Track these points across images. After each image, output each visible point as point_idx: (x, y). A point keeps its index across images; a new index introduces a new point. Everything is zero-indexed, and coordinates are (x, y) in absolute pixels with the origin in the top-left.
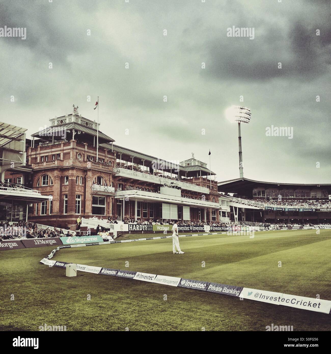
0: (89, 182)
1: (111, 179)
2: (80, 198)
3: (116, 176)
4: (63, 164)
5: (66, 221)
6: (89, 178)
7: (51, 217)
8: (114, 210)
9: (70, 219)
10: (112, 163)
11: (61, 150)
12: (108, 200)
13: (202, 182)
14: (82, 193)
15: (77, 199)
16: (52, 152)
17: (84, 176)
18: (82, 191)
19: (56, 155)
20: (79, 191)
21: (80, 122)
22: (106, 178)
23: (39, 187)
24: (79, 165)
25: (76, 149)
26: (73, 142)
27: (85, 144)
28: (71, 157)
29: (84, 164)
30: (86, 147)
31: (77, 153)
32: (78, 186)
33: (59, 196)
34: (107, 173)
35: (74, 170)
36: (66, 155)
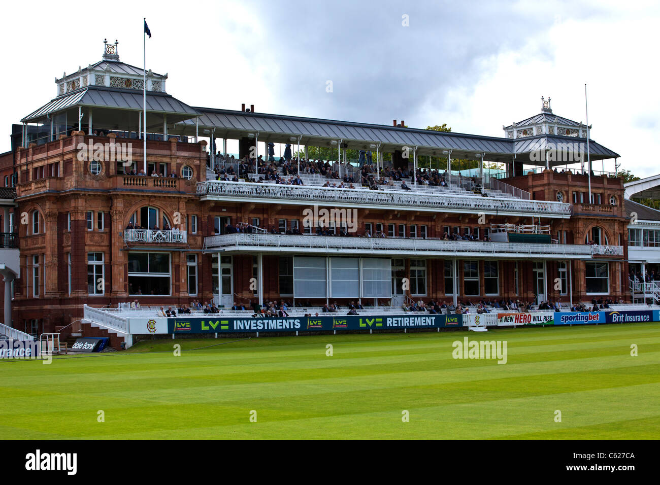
0: (116, 222)
1: (183, 211)
2: (101, 260)
3: (201, 201)
4: (63, 186)
6: (116, 213)
8: (202, 282)
9: (75, 305)
10: (195, 170)
12: (177, 261)
14: (104, 249)
15: (94, 262)
16: (48, 158)
17: (107, 210)
18: (104, 244)
19: (55, 165)
20: (94, 243)
21: (107, 83)
22: (168, 210)
24: (91, 186)
26: (77, 135)
28: (73, 170)
29: (108, 181)
33: (55, 257)
34: (169, 197)
35: (80, 200)
36: (68, 164)
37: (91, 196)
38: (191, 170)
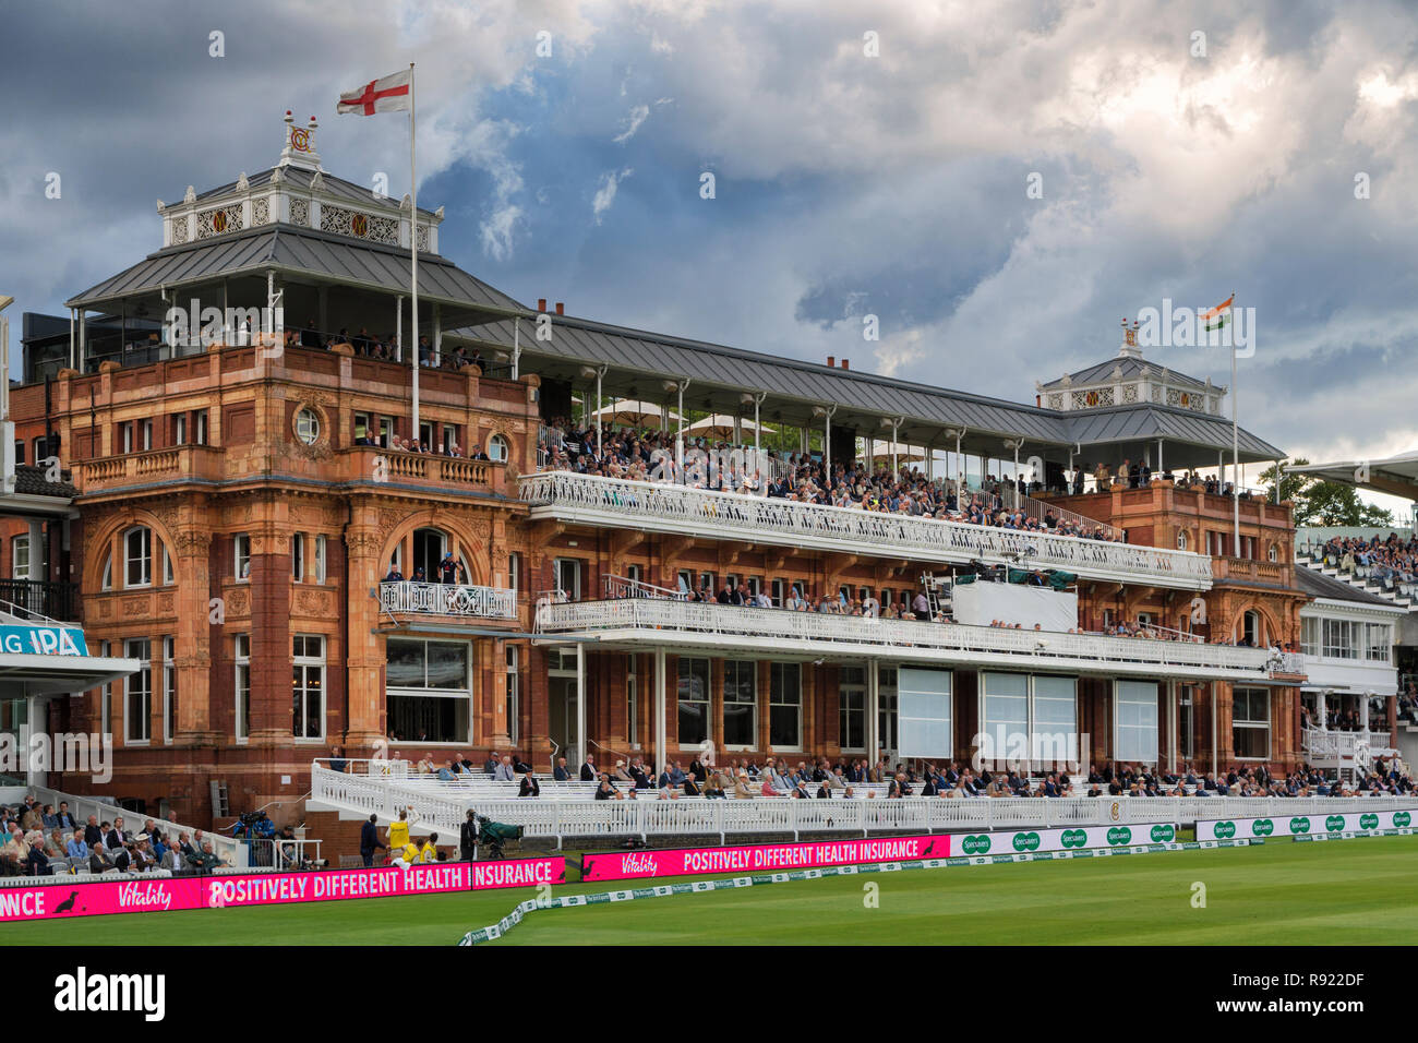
0: (363, 564)
1: (501, 542)
2: (319, 655)
3: (535, 521)
4: (222, 471)
5: (243, 780)
6: (363, 541)
7: (174, 754)
8: (530, 714)
9: (264, 766)
10: (515, 445)
11: (208, 392)
12: (487, 660)
13: (1165, 513)
14: (330, 628)
15: (304, 661)
16: (167, 399)
17: (334, 532)
18: (327, 615)
19: (188, 418)
20: (307, 613)
21: (314, 221)
22: (471, 538)
23: (108, 594)
24: (299, 468)
25: (286, 383)
27: (338, 348)
28: (258, 429)
29: (338, 461)
30: (346, 367)
31: (290, 405)
32: (307, 585)
33: (204, 645)
34: (475, 507)
35: (277, 505)
36: (237, 416)
37: (303, 496)
38: (505, 445)
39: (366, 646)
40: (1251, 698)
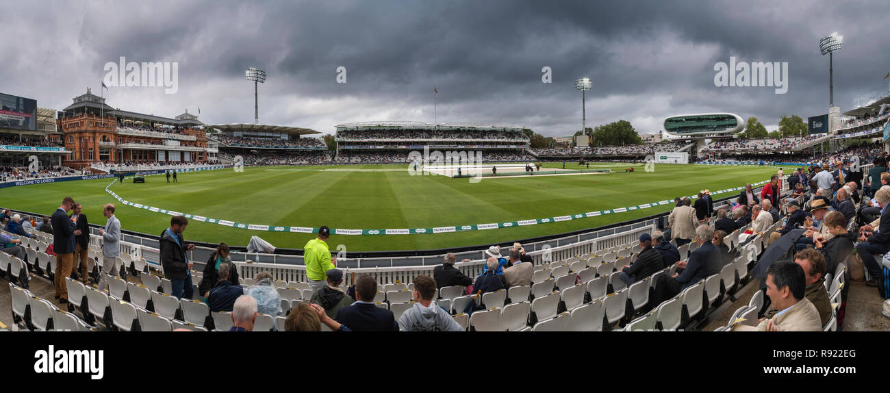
0: (97, 140)
1: (113, 137)
3: (117, 134)
4: (81, 129)
7: (75, 162)
8: (116, 156)
10: (114, 125)
11: (79, 120)
16: (74, 121)
20: (90, 145)
21: (91, 100)
23: (68, 144)
24: (89, 129)
26: (86, 114)
27: (94, 115)
28: (85, 124)
29: (94, 128)
31: (89, 121)
32: (91, 142)
33: (79, 149)
34: (110, 133)
35: (87, 133)
36: (82, 123)
37: (89, 132)
39: (97, 149)
40: (201, 153)
